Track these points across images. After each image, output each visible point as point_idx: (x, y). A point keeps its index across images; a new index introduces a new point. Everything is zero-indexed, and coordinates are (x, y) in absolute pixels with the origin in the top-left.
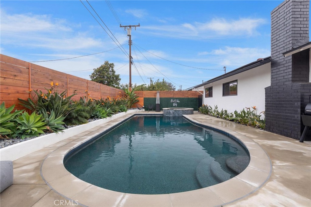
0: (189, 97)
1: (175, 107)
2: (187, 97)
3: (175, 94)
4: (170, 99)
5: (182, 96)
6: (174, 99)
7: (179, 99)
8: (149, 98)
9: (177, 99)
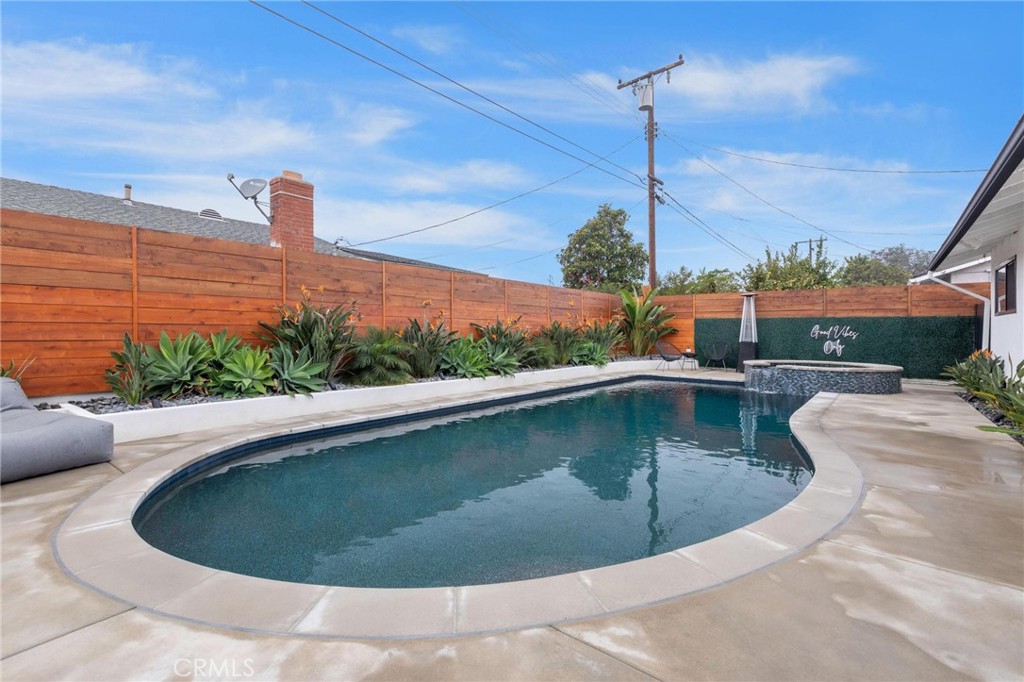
0: (915, 313)
1: (833, 356)
2: (902, 315)
3: (832, 301)
4: (810, 322)
5: (874, 310)
6: (825, 323)
7: (855, 323)
8: (715, 320)
9: (841, 322)
